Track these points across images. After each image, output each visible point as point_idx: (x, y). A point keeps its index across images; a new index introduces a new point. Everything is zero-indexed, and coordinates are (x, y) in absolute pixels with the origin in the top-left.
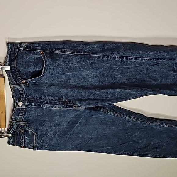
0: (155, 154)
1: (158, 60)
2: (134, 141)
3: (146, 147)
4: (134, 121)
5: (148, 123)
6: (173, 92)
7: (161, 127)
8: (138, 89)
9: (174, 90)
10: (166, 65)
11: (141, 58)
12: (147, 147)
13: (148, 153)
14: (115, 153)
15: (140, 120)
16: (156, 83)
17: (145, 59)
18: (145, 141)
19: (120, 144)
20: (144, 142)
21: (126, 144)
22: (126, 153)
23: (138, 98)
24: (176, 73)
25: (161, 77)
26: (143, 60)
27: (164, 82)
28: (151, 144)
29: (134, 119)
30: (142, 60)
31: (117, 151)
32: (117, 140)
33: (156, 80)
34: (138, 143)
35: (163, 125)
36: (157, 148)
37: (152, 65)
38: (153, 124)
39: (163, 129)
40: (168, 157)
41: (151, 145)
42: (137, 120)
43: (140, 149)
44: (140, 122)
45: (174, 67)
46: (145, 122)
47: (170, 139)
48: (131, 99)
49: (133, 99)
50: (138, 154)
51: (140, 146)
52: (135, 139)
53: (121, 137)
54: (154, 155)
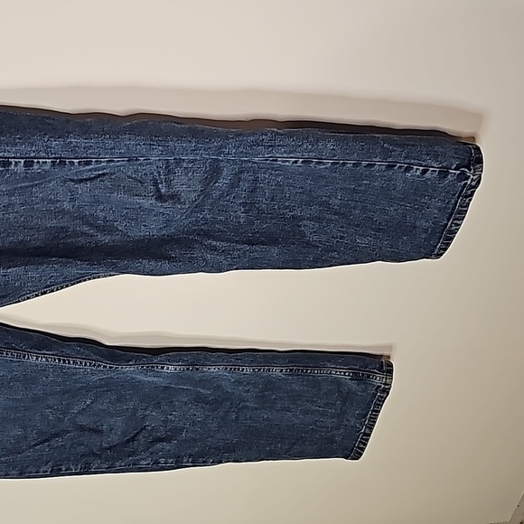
0: (162, 460)
1: (88, 163)
2: (82, 429)
3: (128, 441)
4: (62, 368)
5: (110, 367)
6: (166, 265)
7: (159, 375)
8: (41, 264)
9: (169, 258)
10: (129, 177)
11: (23, 158)
12: (133, 439)
13: (138, 460)
14: (22, 475)
15: (81, 363)
16: (107, 239)
17: (38, 162)
18: (118, 422)
19: (33, 443)
20: (116, 428)
21: (53, 442)
22: (61, 470)
23: (52, 291)
24: (166, 201)
25: (125, 217)
26: (36, 167)
27: (138, 232)
28: (144, 428)
29: (59, 360)
30: (29, 164)
31: (28, 466)
32: (18, 432)
33: (107, 228)
34: (98, 431)
35: (163, 368)
36: (162, 440)
37: (81, 181)
38: (128, 369)
39: (168, 381)
40: (204, 462)
41: (144, 433)
42: (69, 363)
43: (110, 448)
44: (82, 368)
45: (156, 184)
46: (99, 365)
47: (202, 407)
48: (28, 298)
49: (37, 296)
50: (103, 466)
51: (109, 439)
52: (83, 420)
53: (30, 420)
54: (157, 462)
